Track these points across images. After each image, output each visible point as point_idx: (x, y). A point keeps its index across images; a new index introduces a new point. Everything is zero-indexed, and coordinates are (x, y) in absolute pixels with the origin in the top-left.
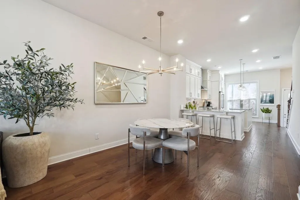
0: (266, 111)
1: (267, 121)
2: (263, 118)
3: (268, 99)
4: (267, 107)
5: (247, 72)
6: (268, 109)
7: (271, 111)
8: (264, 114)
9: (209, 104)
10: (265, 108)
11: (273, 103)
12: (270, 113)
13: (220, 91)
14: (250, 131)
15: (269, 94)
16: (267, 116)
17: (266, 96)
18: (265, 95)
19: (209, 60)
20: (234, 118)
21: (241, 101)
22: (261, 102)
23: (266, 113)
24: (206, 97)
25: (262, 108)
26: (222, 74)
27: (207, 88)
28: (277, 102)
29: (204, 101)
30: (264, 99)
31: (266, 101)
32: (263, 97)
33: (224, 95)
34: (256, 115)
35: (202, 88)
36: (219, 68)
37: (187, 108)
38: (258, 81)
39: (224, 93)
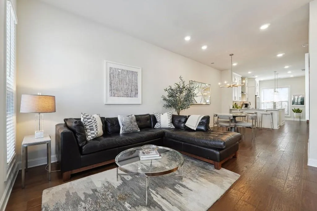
0: (297, 111)
1: (298, 120)
2: (295, 117)
3: (299, 101)
4: (298, 108)
5: (280, 79)
7: (302, 111)
8: (295, 114)
9: (246, 105)
10: (296, 109)
11: (303, 105)
12: (300, 112)
13: (256, 95)
14: (284, 125)
15: (301, 96)
16: (298, 115)
17: (298, 99)
18: (296, 97)
19: (249, 73)
20: (272, 114)
21: (275, 103)
22: (293, 103)
23: (297, 112)
24: (245, 100)
25: (294, 109)
26: (257, 80)
27: (245, 93)
29: (242, 103)
30: (296, 101)
31: (297, 102)
32: (294, 99)
33: (259, 98)
34: (288, 115)
35: (242, 93)
36: (256, 76)
37: (233, 107)
38: (290, 86)
39: (259, 97)
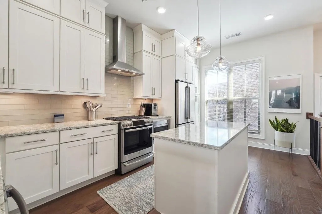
0: (283, 126)
3: (286, 97)
4: (285, 117)
6: (287, 121)
7: (295, 127)
8: (277, 134)
10: (280, 120)
11: (298, 107)
12: (292, 131)
16: (285, 140)
21: (230, 103)
23: (282, 131)
25: (273, 119)
28: (306, 105)
34: (259, 133)
